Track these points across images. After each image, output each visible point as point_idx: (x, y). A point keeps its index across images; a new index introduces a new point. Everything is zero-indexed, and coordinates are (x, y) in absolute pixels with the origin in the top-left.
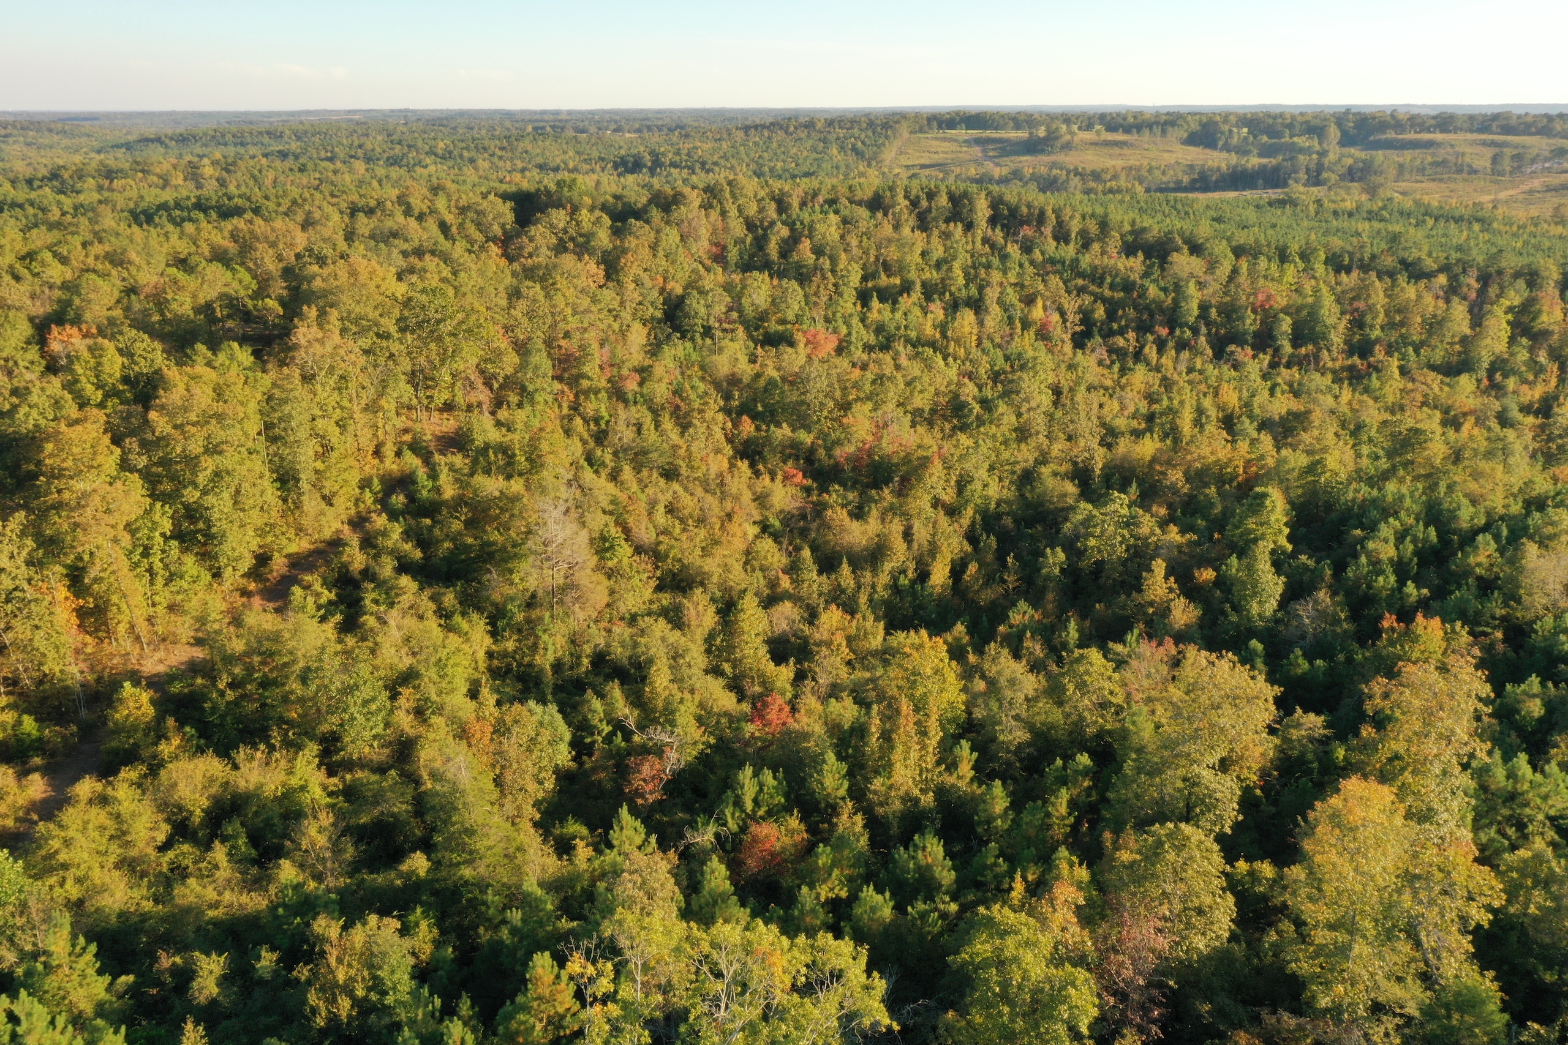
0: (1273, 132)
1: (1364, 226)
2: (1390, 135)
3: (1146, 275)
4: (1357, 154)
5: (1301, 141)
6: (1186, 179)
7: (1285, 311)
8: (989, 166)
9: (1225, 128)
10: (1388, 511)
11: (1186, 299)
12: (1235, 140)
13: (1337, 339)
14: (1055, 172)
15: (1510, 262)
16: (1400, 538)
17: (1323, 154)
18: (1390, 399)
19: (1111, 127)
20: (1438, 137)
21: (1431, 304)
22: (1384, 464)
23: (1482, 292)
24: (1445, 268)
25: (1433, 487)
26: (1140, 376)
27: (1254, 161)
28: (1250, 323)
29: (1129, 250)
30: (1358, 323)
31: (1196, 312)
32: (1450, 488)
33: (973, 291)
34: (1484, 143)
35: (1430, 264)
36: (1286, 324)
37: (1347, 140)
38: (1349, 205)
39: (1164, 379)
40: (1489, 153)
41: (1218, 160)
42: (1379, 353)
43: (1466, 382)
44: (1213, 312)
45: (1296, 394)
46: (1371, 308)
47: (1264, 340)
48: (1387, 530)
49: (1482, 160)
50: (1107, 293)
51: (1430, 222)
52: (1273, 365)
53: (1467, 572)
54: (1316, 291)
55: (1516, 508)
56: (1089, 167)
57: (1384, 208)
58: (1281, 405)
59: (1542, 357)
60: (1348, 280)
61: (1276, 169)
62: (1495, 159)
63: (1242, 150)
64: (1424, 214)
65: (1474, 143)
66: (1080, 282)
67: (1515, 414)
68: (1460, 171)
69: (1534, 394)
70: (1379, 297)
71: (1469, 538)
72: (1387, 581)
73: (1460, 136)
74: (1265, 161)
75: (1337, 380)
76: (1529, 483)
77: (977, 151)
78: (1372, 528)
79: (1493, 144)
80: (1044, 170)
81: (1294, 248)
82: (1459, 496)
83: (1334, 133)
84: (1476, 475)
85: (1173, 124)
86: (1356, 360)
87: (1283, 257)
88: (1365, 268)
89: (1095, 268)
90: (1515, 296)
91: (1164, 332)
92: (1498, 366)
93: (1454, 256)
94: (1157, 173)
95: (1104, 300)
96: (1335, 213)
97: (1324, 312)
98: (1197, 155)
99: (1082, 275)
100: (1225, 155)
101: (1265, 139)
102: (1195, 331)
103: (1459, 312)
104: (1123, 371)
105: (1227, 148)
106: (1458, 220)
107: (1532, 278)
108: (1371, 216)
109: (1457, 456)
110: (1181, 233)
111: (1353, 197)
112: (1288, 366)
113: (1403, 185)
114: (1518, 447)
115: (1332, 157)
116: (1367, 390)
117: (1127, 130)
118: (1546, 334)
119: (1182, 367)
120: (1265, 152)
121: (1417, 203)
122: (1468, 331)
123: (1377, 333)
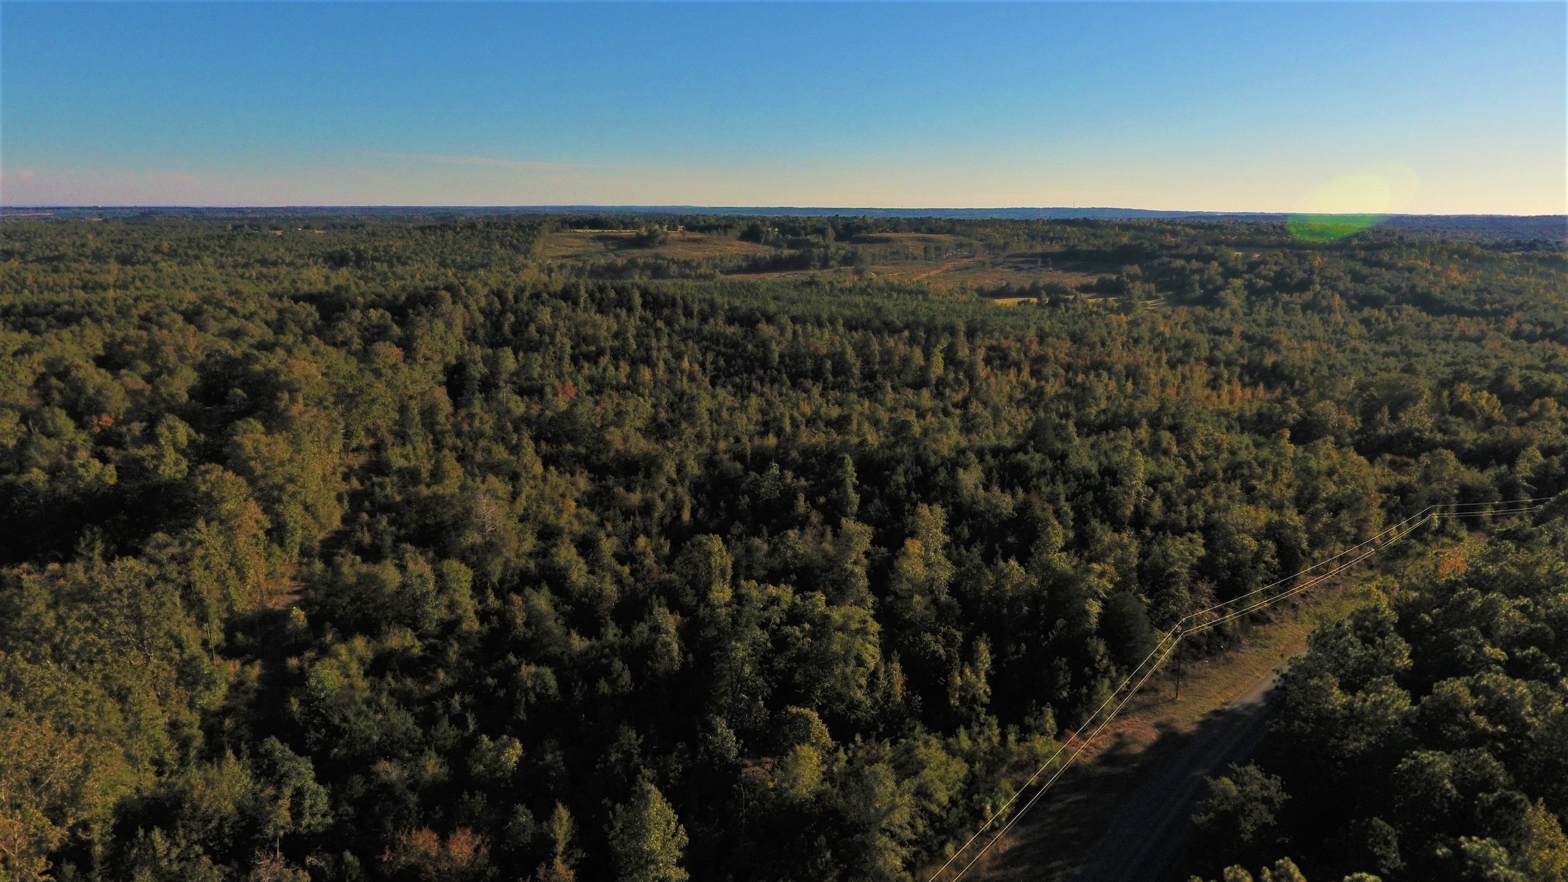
0: (795, 233)
1: (859, 299)
2: (864, 234)
3: (745, 337)
4: (846, 247)
5: (812, 238)
6: (744, 264)
7: (827, 356)
8: (611, 257)
9: (764, 229)
10: (899, 461)
11: (771, 352)
12: (771, 238)
13: (856, 371)
14: (660, 261)
15: (940, 320)
16: (906, 472)
17: (827, 247)
18: (889, 405)
19: (690, 228)
20: (892, 235)
21: (903, 349)
22: (892, 439)
23: (927, 339)
24: (907, 326)
25: (917, 449)
26: (754, 401)
27: (786, 252)
28: (809, 364)
29: (730, 321)
30: (867, 361)
31: (777, 359)
32: (925, 448)
33: (642, 352)
34: (918, 239)
35: (899, 324)
36: (828, 364)
37: (840, 237)
38: (848, 284)
39: (767, 401)
40: (922, 245)
41: (763, 251)
42: (880, 379)
43: (926, 393)
44: (787, 360)
45: (840, 405)
46: (872, 353)
47: (817, 375)
48: (900, 469)
49: (920, 252)
50: (723, 350)
51: (895, 295)
52: (825, 389)
53: (936, 485)
54: (842, 344)
55: (953, 454)
56: (682, 259)
57: (868, 286)
58: (835, 412)
59: (961, 376)
60: (857, 336)
61: (800, 257)
62: (926, 250)
63: (776, 244)
64: (893, 289)
65: (913, 239)
66: (705, 343)
67: (951, 409)
68: (907, 258)
69: (959, 397)
70: (876, 347)
71: (935, 470)
72: (903, 492)
73: (904, 235)
74: (792, 252)
75: (860, 396)
76: (958, 443)
77: (600, 246)
78: (893, 470)
79: (923, 240)
80: (651, 260)
81: (825, 316)
82: (929, 451)
83: (831, 232)
84: (935, 441)
85: (730, 226)
86: (867, 383)
87: (820, 324)
88: (865, 328)
89: (712, 334)
90: (944, 343)
91: (761, 372)
92: (941, 382)
93: (911, 318)
94: (726, 261)
95: (723, 355)
96: (841, 290)
97: (848, 356)
98: (746, 248)
99: (704, 338)
100: (767, 248)
101: (790, 237)
102: (779, 371)
103: (918, 353)
104: (744, 398)
105: (767, 243)
106: (910, 292)
107: (952, 330)
108: (863, 291)
109: (925, 433)
110: (758, 309)
111: (849, 279)
112: (833, 389)
113: (876, 267)
114: (952, 426)
115: (833, 249)
116: (876, 401)
117: (702, 230)
118: (961, 363)
119: (775, 393)
120: (792, 245)
121: (886, 281)
122: (923, 363)
123: (877, 367)
